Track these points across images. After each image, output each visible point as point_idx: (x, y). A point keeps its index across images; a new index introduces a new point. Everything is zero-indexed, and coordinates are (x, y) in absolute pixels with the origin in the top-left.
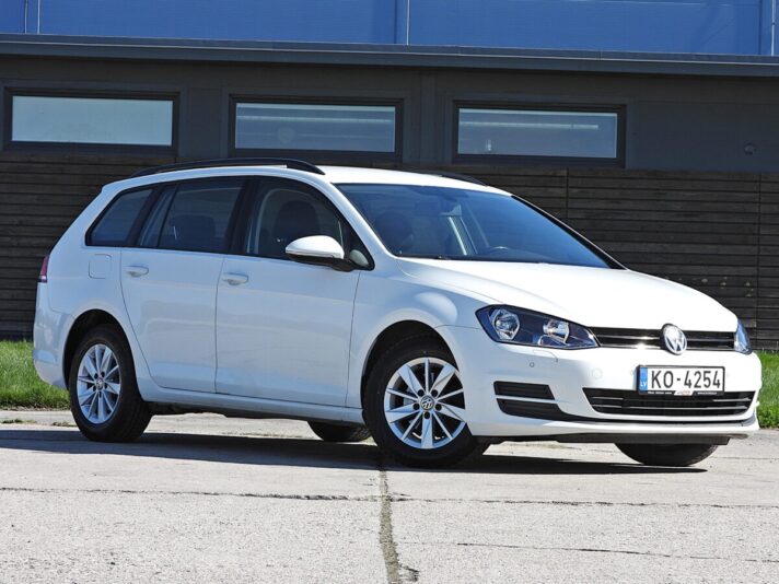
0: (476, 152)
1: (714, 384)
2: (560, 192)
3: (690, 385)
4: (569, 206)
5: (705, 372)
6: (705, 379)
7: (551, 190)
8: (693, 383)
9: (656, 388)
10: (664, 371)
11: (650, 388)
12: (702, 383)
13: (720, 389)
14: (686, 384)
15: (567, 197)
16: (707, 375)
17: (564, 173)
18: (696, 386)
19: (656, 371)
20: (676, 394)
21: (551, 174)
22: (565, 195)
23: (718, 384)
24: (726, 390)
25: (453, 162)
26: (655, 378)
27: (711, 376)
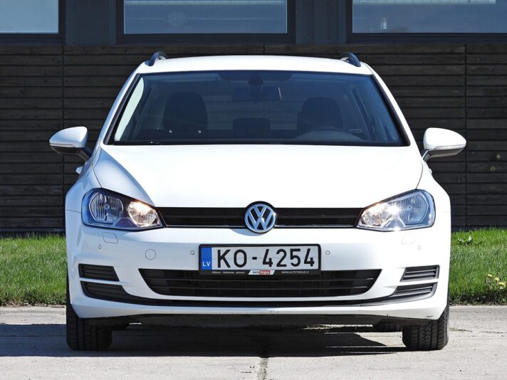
0: (372, 31)
1: (306, 262)
2: (458, 69)
3: (270, 263)
4: (468, 83)
5: (292, 251)
6: (292, 257)
7: (449, 67)
8: (275, 262)
9: (224, 266)
10: (233, 250)
11: (215, 267)
12: (287, 261)
13: (316, 266)
14: (265, 263)
15: (466, 74)
16: (295, 253)
17: (462, 49)
18: (279, 265)
19: (223, 250)
20: (251, 273)
21: (448, 51)
22: (463, 72)
23: (312, 263)
24: (323, 269)
25: (348, 42)
26: (221, 257)
27: (302, 254)
